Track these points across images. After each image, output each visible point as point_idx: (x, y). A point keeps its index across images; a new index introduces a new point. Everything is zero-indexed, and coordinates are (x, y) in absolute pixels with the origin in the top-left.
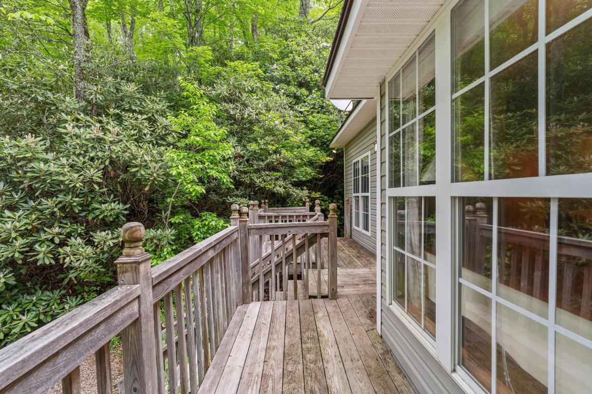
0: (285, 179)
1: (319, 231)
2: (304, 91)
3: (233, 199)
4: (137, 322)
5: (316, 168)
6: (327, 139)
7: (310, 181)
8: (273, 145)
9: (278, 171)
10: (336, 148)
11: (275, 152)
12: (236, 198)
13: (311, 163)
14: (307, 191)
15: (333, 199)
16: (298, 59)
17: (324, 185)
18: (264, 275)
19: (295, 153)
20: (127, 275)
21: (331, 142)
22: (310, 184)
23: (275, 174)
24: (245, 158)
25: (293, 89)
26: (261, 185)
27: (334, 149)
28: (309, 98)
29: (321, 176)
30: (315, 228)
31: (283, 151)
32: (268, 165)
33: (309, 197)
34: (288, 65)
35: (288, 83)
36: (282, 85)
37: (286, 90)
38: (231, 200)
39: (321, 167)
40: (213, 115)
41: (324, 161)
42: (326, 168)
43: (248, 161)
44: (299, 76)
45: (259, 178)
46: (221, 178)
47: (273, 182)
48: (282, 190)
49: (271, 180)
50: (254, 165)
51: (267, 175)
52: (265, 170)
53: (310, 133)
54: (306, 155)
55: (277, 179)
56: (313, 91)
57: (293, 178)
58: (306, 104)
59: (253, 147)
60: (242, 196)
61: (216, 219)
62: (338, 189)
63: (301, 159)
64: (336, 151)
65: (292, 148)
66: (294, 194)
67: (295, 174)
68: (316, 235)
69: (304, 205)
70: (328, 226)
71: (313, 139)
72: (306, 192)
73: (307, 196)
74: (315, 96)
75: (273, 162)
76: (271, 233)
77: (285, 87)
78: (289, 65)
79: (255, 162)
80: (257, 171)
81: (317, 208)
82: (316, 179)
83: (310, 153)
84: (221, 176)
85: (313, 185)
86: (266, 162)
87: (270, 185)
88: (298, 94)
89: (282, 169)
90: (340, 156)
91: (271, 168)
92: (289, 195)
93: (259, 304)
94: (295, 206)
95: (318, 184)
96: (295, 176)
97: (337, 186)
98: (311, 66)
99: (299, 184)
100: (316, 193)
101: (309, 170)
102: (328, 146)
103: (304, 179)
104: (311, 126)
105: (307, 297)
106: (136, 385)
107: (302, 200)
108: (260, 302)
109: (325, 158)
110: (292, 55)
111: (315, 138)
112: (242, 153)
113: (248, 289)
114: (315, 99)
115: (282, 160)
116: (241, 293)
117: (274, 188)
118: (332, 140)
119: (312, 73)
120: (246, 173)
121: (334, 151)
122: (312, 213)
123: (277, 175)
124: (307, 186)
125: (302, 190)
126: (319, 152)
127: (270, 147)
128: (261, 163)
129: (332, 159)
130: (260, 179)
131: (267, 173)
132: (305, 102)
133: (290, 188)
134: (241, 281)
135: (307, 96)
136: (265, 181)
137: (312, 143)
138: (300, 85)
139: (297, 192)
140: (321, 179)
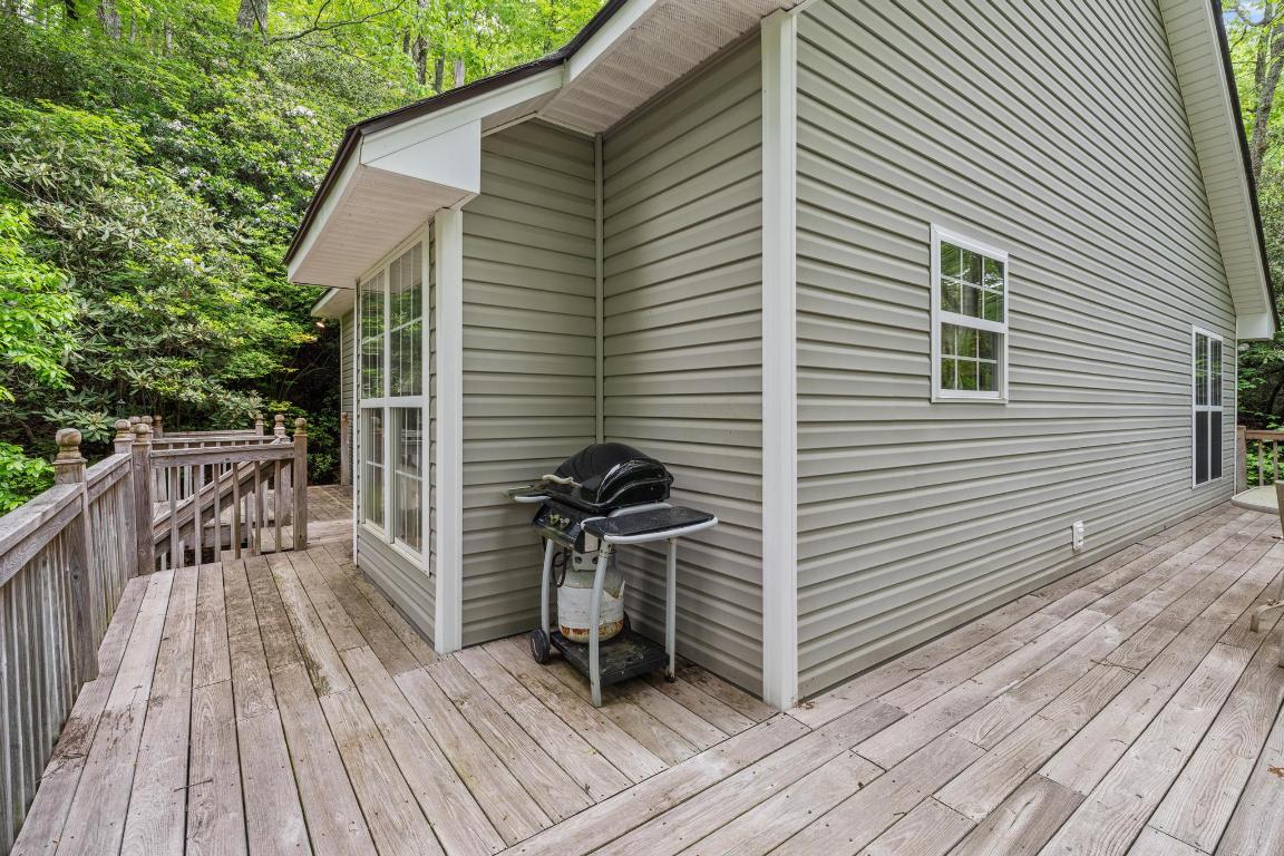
0: (205, 374)
1: (278, 456)
2: (251, 192)
3: (64, 415)
4: (79, 517)
5: (281, 353)
6: (304, 298)
7: (267, 378)
8: (177, 305)
9: (188, 356)
10: (324, 320)
11: (185, 319)
12: (73, 411)
13: (268, 344)
14: (260, 399)
15: (319, 414)
16: (237, 123)
17: (299, 388)
18: (180, 529)
19: (231, 325)
20: (67, 475)
21: (312, 307)
22: (268, 386)
23: (181, 363)
24: (101, 326)
25: (224, 184)
26: (147, 386)
27: (319, 319)
28: (265, 208)
29: (290, 370)
30: (273, 452)
31: (203, 319)
32: (163, 343)
33: (263, 411)
34: (212, 130)
35: (214, 169)
36: (196, 169)
37: (208, 181)
38: (60, 417)
39: (291, 351)
40: (22, 233)
41: (298, 341)
42: (302, 354)
43: (108, 332)
44: (238, 158)
45: (141, 371)
46: (43, 368)
47: (177, 378)
48: (199, 397)
49: (172, 375)
50: (127, 343)
51: (162, 365)
52: (155, 354)
53: (267, 283)
54: (258, 329)
55: (186, 374)
56: (275, 196)
57: (226, 372)
58: (258, 220)
59: (123, 303)
60: (91, 408)
61: (22, 457)
62: (329, 395)
63: (246, 336)
64: (324, 323)
65: (221, 313)
66: (227, 403)
67: (232, 366)
68: (272, 463)
69: (252, 425)
70: (292, 448)
71: (273, 295)
72: (256, 401)
73: (259, 409)
74: (278, 207)
75: (175, 339)
76: (194, 463)
77: (205, 174)
78: (216, 129)
79: (129, 335)
80: (135, 355)
81: (279, 429)
82: (282, 376)
83: (266, 324)
84: (44, 365)
85: (273, 387)
86: (158, 339)
87: (169, 385)
88: (238, 195)
89: (200, 353)
90: (332, 333)
91: (170, 349)
92: (215, 407)
93: (170, 574)
94: (229, 428)
95: (286, 386)
96: (230, 368)
97: (328, 389)
98: (270, 145)
99: (239, 385)
100: (279, 402)
101: (263, 358)
102: (307, 311)
103: (252, 375)
104: (268, 270)
105: (258, 553)
106: (78, 573)
107: (247, 417)
108: (173, 570)
109: (299, 336)
110: (222, 111)
111: (279, 295)
112: (92, 314)
113: (148, 552)
114: (278, 214)
115: (199, 336)
116: (136, 557)
117: (179, 391)
118: (314, 304)
119: (271, 160)
120: (101, 357)
121: (320, 325)
122: (267, 437)
123: (187, 366)
124: (258, 389)
125: (248, 396)
126: (287, 324)
127: (170, 309)
128: (146, 339)
129: (314, 338)
130: (144, 373)
131: (162, 360)
132: (254, 215)
133: (219, 393)
134: (136, 540)
135: (260, 205)
136: (156, 378)
137: (271, 305)
138: (244, 177)
139: (233, 401)
140: (292, 376)
